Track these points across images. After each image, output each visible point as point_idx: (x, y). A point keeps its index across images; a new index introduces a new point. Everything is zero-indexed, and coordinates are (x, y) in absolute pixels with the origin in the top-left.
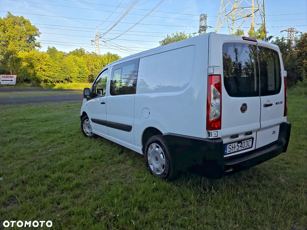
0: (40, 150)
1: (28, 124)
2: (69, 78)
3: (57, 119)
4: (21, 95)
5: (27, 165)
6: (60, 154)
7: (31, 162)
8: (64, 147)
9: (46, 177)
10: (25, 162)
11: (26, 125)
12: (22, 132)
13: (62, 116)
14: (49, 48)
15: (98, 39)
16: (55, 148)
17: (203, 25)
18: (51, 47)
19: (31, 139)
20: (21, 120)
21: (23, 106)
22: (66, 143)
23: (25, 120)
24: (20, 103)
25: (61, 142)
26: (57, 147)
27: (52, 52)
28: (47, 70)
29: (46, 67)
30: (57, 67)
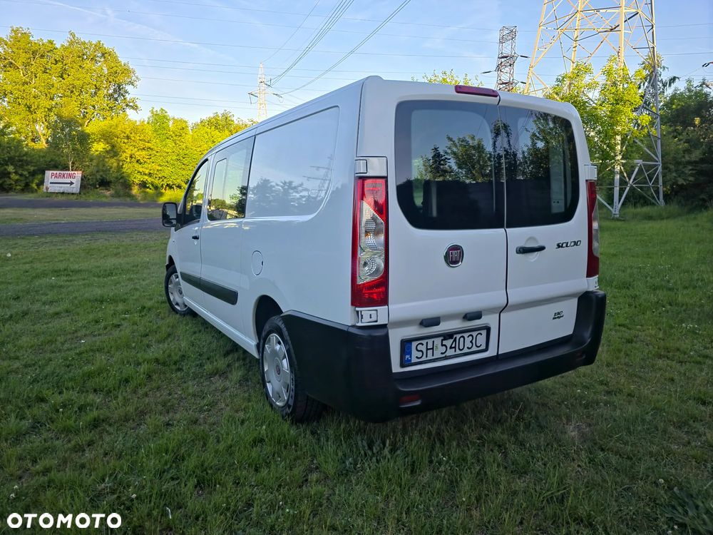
0: (60, 339)
1: (67, 281)
4: (86, 215)
6: (98, 350)
11: (63, 283)
12: (45, 298)
16: (95, 336)
17: (507, 51)
19: (57, 314)
20: (57, 273)
21: (78, 240)
22: (125, 324)
23: (65, 272)
24: (74, 234)
25: (113, 324)
26: (100, 335)
27: (160, 120)
28: (145, 160)
29: (143, 153)
30: (168, 153)
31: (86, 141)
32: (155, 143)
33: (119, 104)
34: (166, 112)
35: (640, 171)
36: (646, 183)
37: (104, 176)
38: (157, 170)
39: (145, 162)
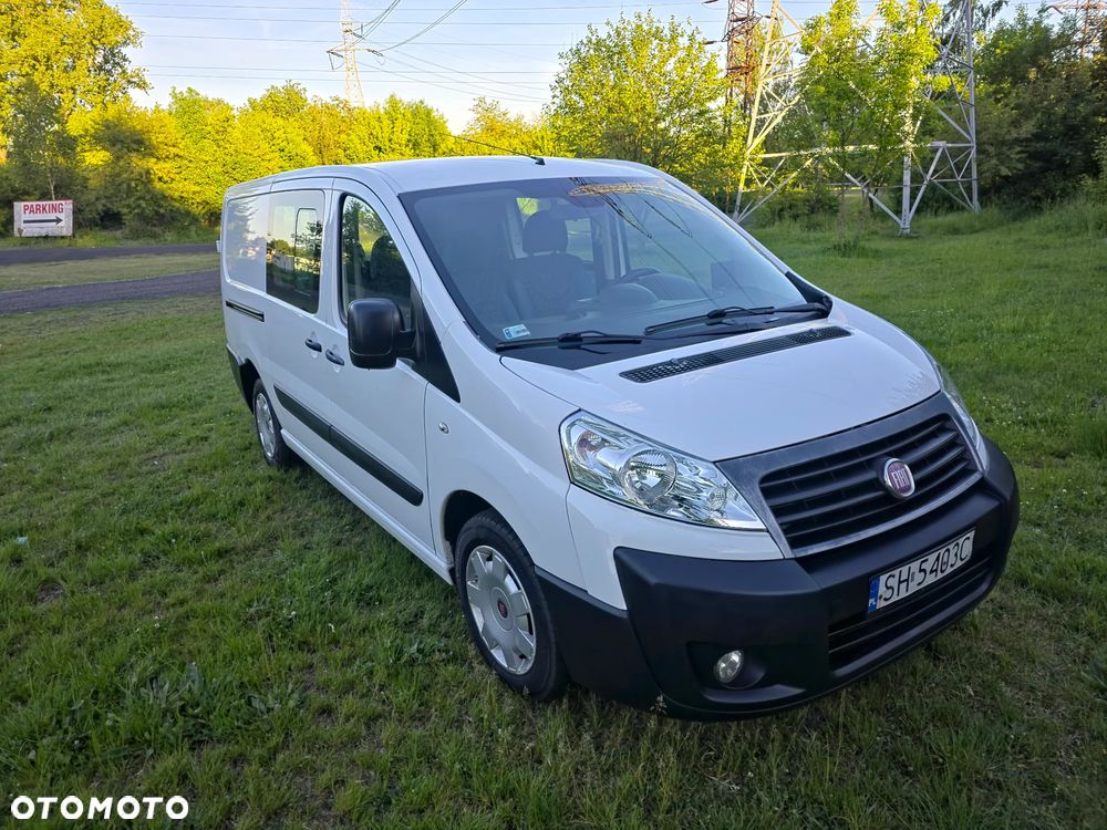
0: (134, 460)
1: (108, 380)
3: (198, 360)
4: (92, 272)
5: (94, 502)
6: (190, 471)
7: (104, 496)
8: (206, 449)
9: (142, 532)
10: (91, 495)
11: (104, 385)
12: (87, 408)
16: (178, 453)
19: (114, 428)
20: (88, 369)
21: (96, 315)
22: (213, 436)
23: (100, 368)
24: (89, 305)
25: (197, 436)
26: (184, 452)
27: (189, 107)
28: (172, 176)
29: (168, 165)
30: (207, 162)
31: (73, 149)
32: (186, 146)
33: (115, 81)
34: (198, 94)
35: (943, 159)
36: (953, 177)
37: (109, 205)
38: (194, 193)
39: (173, 180)
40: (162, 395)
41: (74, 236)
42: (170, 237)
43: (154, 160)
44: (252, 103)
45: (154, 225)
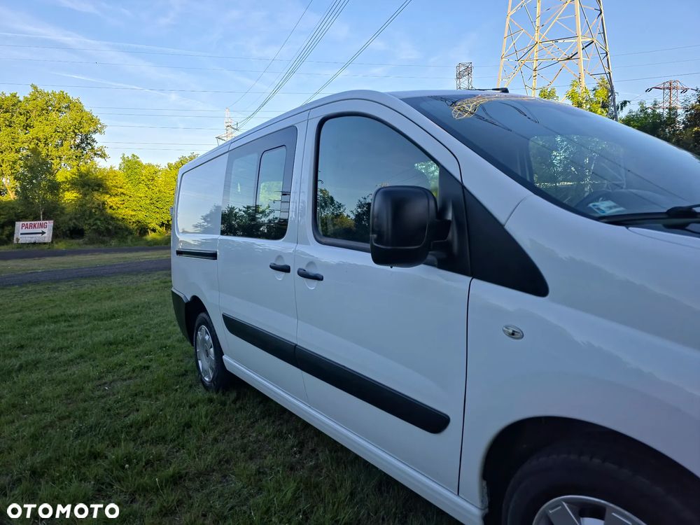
0: (89, 386)
1: (69, 326)
2: (168, 221)
3: (136, 312)
4: (63, 263)
5: (52, 425)
6: (136, 395)
7: (61, 419)
8: (148, 376)
9: (96, 455)
10: (49, 418)
11: (66, 329)
12: (51, 345)
13: (149, 303)
14: (123, 158)
15: (232, 133)
16: (126, 380)
17: (464, 86)
18: (128, 155)
19: (72, 361)
20: (55, 319)
21: (63, 287)
22: (154, 366)
23: (63, 318)
24: (58, 281)
25: (141, 366)
26: (130, 378)
27: (132, 165)
28: (118, 205)
29: (116, 199)
30: (141, 198)
31: (58, 190)
32: (128, 188)
33: (87, 153)
34: (138, 158)
37: (76, 223)
38: (132, 216)
39: (119, 208)
40: (110, 335)
41: (52, 242)
42: (114, 242)
43: (108, 196)
44: (170, 166)
45: (104, 236)
